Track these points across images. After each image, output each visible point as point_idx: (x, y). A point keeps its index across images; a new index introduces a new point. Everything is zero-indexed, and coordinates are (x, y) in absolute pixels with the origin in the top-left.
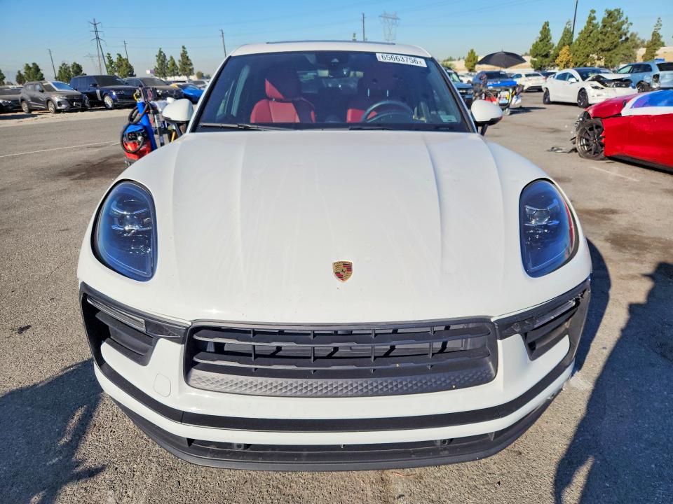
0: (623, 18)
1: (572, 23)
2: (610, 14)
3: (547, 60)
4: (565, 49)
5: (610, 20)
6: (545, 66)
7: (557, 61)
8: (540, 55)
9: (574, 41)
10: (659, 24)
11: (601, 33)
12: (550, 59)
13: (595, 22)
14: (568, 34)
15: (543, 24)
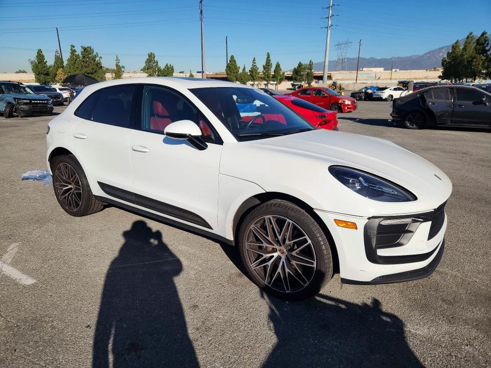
0: (95, 53)
1: (59, 52)
2: (85, 49)
3: (48, 77)
4: (60, 71)
5: (86, 53)
6: (48, 82)
7: (57, 78)
8: (41, 73)
9: (65, 65)
10: (117, 60)
11: (83, 61)
12: (51, 77)
13: (76, 53)
14: (59, 60)
15: (37, 51)
